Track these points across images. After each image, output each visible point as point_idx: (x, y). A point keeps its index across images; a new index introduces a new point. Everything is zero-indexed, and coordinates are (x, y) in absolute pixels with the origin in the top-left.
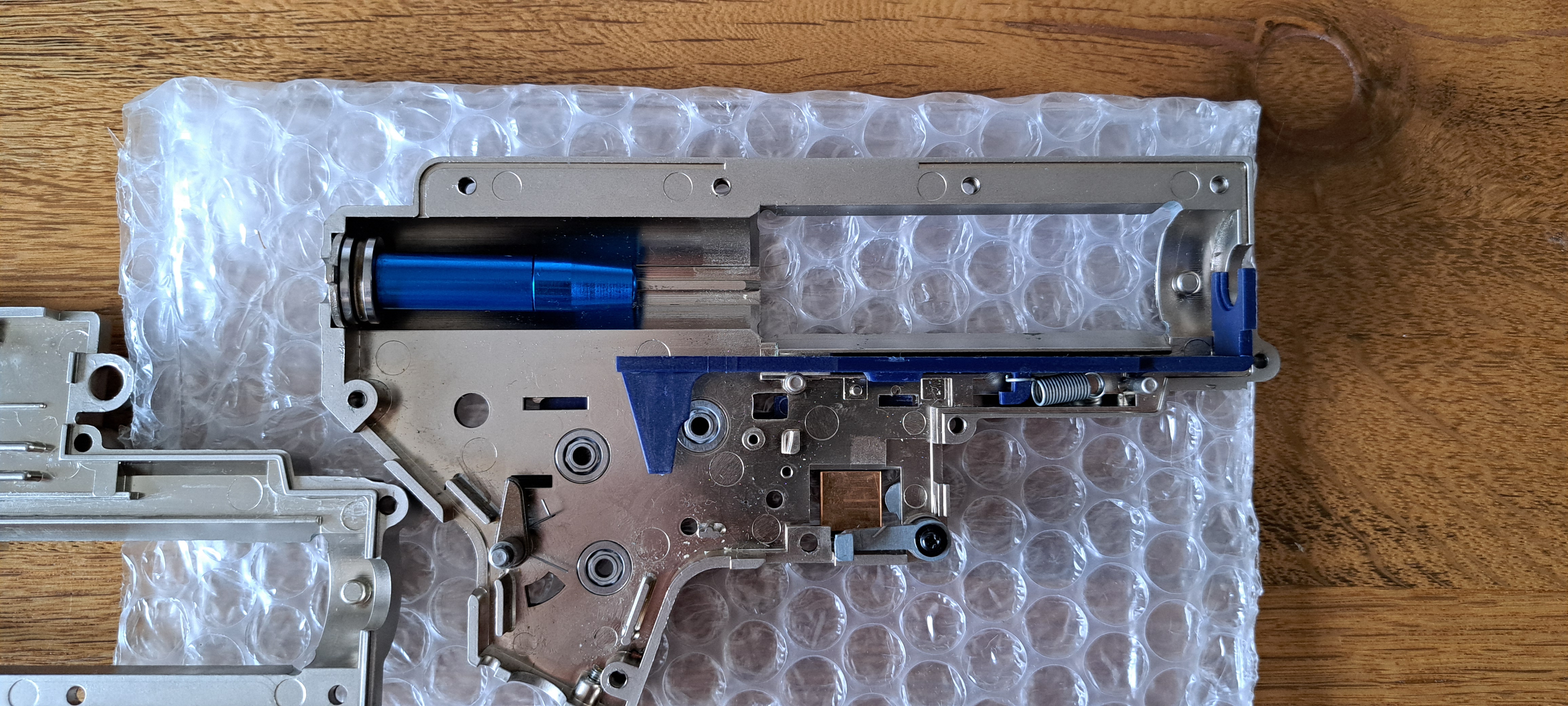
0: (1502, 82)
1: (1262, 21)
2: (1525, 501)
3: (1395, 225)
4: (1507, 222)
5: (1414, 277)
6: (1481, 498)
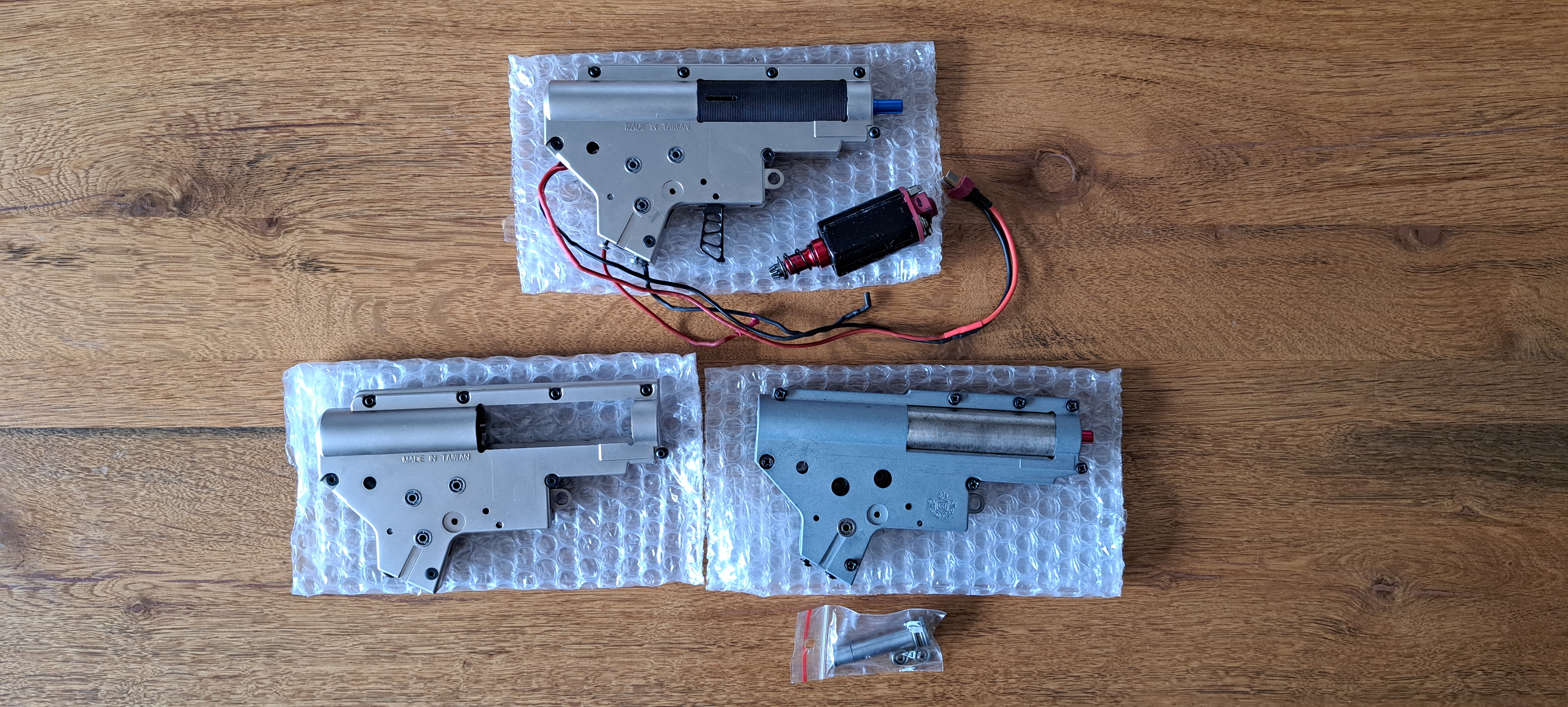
0: (1129, 171)
1: (1038, 152)
2: (1131, 328)
3: (1086, 228)
4: (1129, 225)
5: (1093, 247)
6: (1116, 328)
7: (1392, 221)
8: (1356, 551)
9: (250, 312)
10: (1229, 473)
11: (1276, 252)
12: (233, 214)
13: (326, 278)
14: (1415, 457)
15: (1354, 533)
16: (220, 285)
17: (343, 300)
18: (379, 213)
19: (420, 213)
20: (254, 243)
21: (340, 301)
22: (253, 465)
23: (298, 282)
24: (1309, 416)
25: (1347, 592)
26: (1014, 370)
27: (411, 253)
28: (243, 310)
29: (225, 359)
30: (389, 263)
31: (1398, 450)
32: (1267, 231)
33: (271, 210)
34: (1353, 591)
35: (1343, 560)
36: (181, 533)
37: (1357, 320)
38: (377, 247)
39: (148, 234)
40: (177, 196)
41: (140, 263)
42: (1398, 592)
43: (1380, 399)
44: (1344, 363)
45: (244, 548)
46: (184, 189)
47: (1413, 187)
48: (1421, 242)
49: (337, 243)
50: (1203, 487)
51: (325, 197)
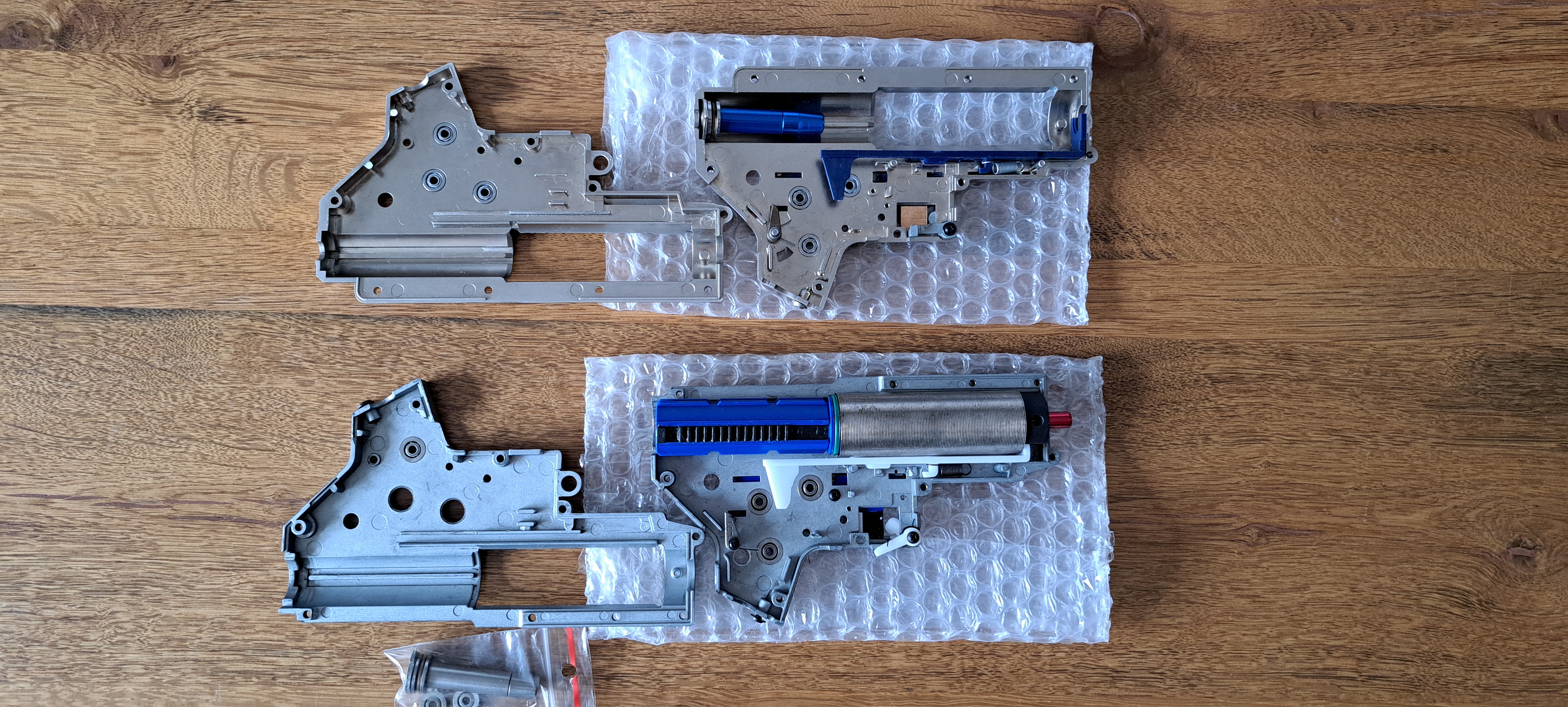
0: (1210, 34)
1: (1099, 7)
2: (1211, 223)
3: (1157, 99)
4: (1209, 98)
5: (1165, 124)
6: (1192, 222)
7: (1526, 104)
8: (1487, 505)
9: (135, 167)
10: (1332, 404)
11: (1386, 136)
12: (121, 50)
13: (231, 129)
14: (1558, 390)
15: (1485, 483)
16: (101, 134)
17: (250, 157)
18: (299, 54)
19: (348, 56)
20: (145, 85)
21: (245, 158)
22: (128, 354)
23: (196, 133)
24: (1428, 336)
25: (1477, 556)
27: (333, 103)
28: (127, 165)
29: (101, 224)
30: (307, 114)
31: (1537, 382)
32: (1374, 111)
33: (169, 46)
34: (1484, 555)
35: (1471, 516)
36: (32, 435)
37: (1485, 221)
38: (293, 94)
39: (17, 69)
40: (56, 25)
41: (6, 104)
42: (1541, 558)
43: (1515, 318)
44: (1471, 273)
45: (110, 456)
46: (65, 18)
47: (1550, 64)
48: (1562, 129)
49: (246, 88)
50: (1299, 421)
51: (235, 33)
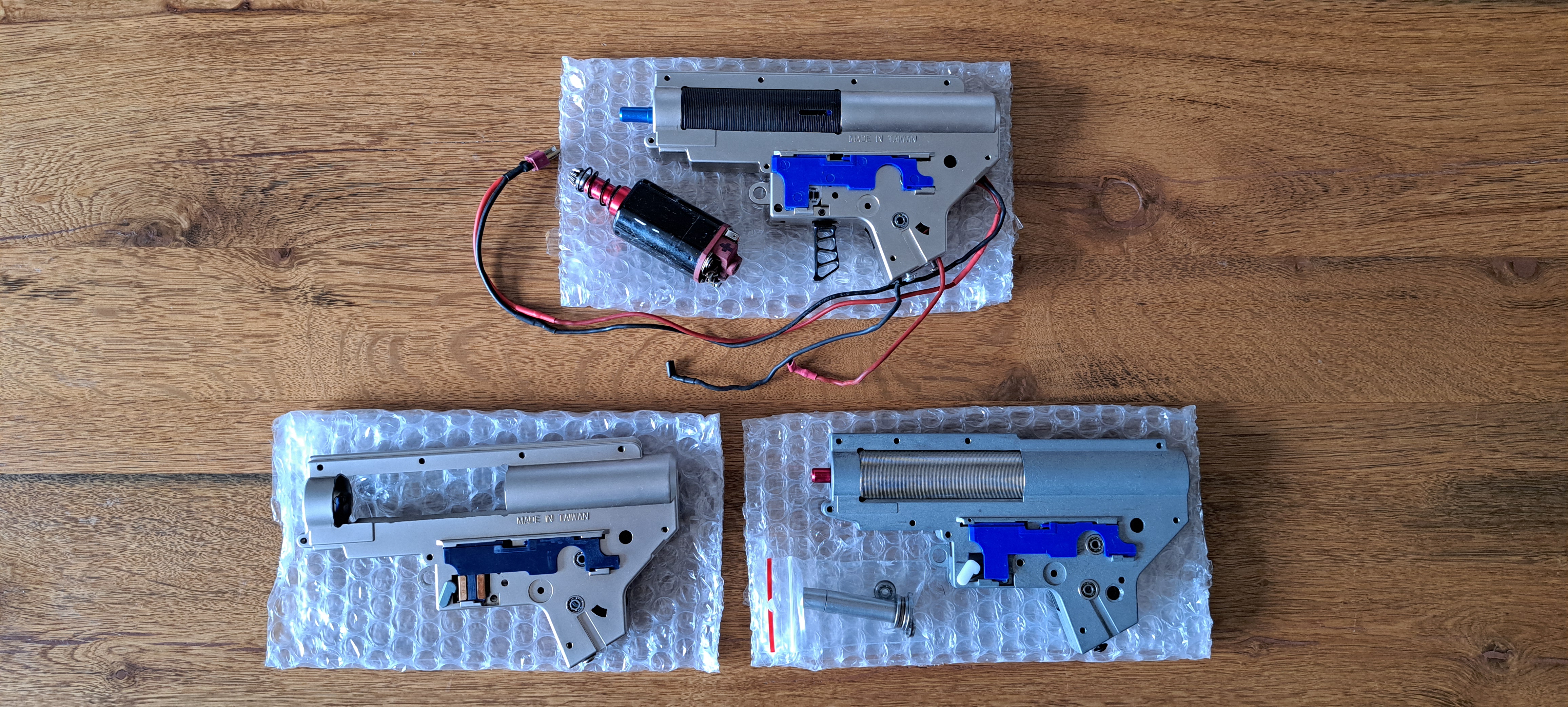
0: (1201, 199)
1: (1102, 178)
2: (1208, 367)
3: (1156, 259)
4: (1202, 256)
5: (1164, 280)
6: (1190, 367)
7: (1485, 253)
8: (1463, 614)
9: (257, 348)
10: (1320, 527)
11: (1361, 285)
12: (243, 245)
13: (341, 312)
14: (1523, 509)
15: (1461, 594)
16: (227, 319)
17: (359, 335)
18: (400, 243)
19: (443, 243)
20: (265, 275)
21: (354, 337)
22: (254, 515)
23: (311, 316)
24: (1405, 464)
25: (1455, 660)
26: (1078, 410)
27: (432, 285)
28: (251, 347)
29: (229, 399)
30: (409, 296)
31: (1503, 502)
32: (1350, 263)
33: (285, 240)
34: (1461, 659)
35: (1449, 624)
36: (172, 590)
37: (1452, 359)
38: (396, 279)
39: (153, 265)
40: (185, 225)
41: (143, 296)
42: (1512, 660)
43: (1483, 445)
44: (1440, 406)
45: (241, 607)
46: (193, 218)
47: (1505, 217)
48: (1517, 274)
49: (354, 275)
50: (1293, 543)
51: (343, 226)
